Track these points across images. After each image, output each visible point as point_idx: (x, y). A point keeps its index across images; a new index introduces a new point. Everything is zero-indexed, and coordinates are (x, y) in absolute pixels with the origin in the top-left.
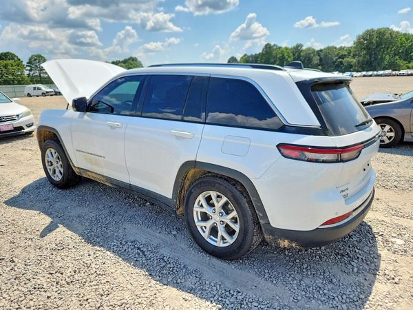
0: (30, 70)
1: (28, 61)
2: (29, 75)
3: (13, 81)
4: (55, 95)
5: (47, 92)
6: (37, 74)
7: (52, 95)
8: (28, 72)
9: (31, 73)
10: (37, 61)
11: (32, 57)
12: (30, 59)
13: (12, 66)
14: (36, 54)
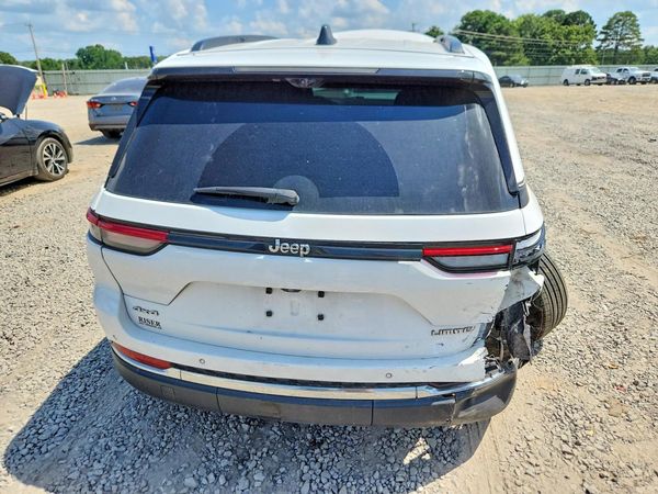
0: (603, 41)
1: (605, 24)
2: (598, 48)
3: (570, 59)
4: (607, 83)
5: (594, 79)
6: (613, 47)
7: (600, 84)
8: (599, 43)
9: (604, 45)
10: (621, 23)
11: (615, 17)
12: (611, 20)
13: (578, 33)
14: (623, 11)
